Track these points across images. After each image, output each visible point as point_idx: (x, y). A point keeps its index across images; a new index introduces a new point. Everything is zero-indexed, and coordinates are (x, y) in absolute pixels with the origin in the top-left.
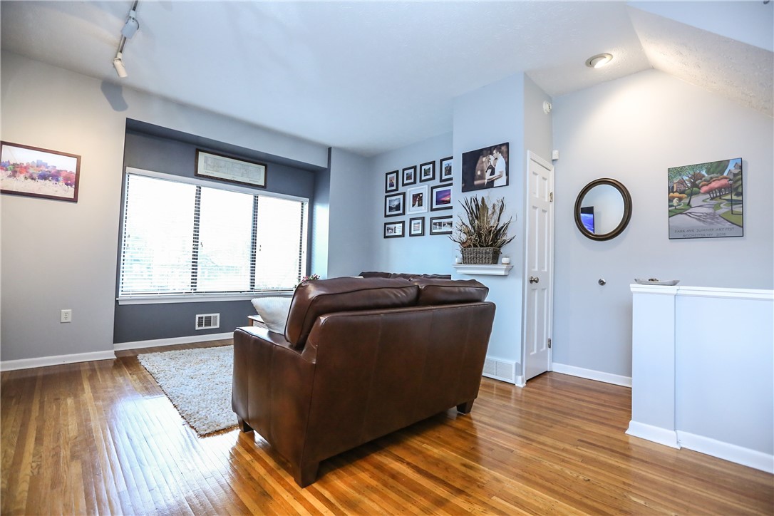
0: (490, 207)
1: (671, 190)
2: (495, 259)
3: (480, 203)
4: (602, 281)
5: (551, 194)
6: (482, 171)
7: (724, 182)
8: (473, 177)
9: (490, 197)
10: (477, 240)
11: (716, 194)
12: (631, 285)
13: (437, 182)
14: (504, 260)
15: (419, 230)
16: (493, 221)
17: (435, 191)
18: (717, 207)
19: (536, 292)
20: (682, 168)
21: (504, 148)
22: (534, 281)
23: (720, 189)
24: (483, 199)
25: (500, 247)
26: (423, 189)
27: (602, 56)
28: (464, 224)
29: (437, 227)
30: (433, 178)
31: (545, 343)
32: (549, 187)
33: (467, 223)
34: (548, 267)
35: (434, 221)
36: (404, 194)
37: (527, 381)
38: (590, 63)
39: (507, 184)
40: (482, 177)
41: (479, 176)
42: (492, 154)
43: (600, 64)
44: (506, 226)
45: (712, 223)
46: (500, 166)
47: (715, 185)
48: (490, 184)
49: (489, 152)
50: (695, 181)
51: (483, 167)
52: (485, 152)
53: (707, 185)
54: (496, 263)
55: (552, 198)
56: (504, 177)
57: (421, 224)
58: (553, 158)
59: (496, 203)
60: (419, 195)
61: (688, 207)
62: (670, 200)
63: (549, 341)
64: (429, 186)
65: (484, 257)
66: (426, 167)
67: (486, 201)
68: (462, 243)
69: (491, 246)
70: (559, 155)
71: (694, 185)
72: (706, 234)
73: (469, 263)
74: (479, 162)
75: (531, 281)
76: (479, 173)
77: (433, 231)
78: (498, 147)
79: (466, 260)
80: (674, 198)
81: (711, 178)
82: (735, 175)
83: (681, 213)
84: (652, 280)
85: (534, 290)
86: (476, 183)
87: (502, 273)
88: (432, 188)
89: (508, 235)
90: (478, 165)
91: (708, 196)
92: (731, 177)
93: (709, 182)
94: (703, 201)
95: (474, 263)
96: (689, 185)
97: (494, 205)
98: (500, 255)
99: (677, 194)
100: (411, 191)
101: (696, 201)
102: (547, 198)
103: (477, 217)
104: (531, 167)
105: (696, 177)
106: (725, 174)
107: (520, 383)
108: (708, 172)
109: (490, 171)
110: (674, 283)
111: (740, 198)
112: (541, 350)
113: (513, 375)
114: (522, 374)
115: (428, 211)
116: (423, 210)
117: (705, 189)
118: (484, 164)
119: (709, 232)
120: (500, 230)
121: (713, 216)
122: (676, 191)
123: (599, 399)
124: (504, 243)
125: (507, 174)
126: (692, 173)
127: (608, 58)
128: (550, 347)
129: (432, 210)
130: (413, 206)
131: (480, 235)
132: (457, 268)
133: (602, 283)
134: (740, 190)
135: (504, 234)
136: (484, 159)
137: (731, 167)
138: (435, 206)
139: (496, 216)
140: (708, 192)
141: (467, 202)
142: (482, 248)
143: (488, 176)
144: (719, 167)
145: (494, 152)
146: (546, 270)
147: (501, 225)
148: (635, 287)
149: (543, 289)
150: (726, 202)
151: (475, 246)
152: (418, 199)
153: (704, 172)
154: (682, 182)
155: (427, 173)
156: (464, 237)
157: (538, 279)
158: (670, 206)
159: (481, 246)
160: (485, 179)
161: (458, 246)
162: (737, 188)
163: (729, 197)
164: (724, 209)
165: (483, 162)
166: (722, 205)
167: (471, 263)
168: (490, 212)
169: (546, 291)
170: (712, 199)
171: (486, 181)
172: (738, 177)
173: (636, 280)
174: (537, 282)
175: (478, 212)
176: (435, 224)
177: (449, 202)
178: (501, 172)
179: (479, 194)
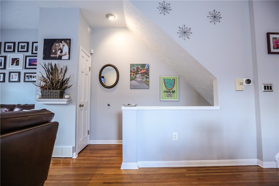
0: (59, 69)
1: (131, 72)
2: (61, 96)
3: (53, 67)
4: (109, 104)
5: (90, 68)
6: (56, 50)
7: (145, 71)
8: (50, 52)
9: (60, 64)
10: (51, 86)
11: (143, 74)
12: (122, 107)
13: (29, 53)
14: (66, 96)
15: (16, 79)
16: (60, 76)
17: (28, 58)
18: (143, 79)
19: (83, 110)
20: (134, 64)
21: (68, 41)
22: (82, 106)
23: (144, 73)
24: (55, 64)
25: (64, 89)
26: (20, 56)
27: (112, 15)
28: (43, 77)
29: (28, 78)
30: (27, 51)
31: (87, 133)
32: (89, 64)
33: (45, 76)
34: (88, 100)
35: (27, 75)
36: (5, 57)
37: (79, 153)
38: (107, 16)
39: (69, 59)
40: (55, 53)
41: (54, 52)
42: (62, 43)
43: (111, 18)
44: (68, 79)
45: (142, 84)
46: (66, 49)
47: (143, 71)
48: (60, 58)
49: (60, 41)
50: (137, 69)
51: (56, 48)
52: (57, 41)
53: (141, 71)
54: (62, 98)
55: (90, 69)
56: (68, 55)
57: (17, 76)
58: (91, 53)
59: (63, 67)
60: (17, 59)
61: (135, 78)
62: (131, 75)
63: (89, 131)
64: (24, 55)
65: (55, 95)
66: (23, 44)
67: (57, 66)
68: (42, 87)
69: (59, 89)
70: (94, 52)
71: (137, 71)
72: (140, 87)
73: (45, 98)
74: (54, 45)
75: (80, 106)
76: (54, 51)
77: (26, 80)
78: (65, 40)
79: (43, 96)
80: (132, 74)
81: (142, 69)
82: (147, 69)
83: (134, 80)
84: (129, 104)
85: (81, 110)
86: (52, 56)
87: (65, 103)
88: (26, 57)
89: (68, 84)
90: (53, 47)
91: (141, 75)
92: (146, 69)
93: (141, 70)
94: (140, 76)
95: (49, 98)
96: (136, 70)
97: (62, 68)
98: (64, 94)
99: (132, 73)
100: (10, 56)
101: (138, 76)
102: (88, 69)
103: (52, 74)
104: (82, 53)
105: (138, 68)
106: (145, 68)
107: (75, 156)
108: (141, 67)
109: (60, 51)
110: (136, 106)
111: (148, 76)
112: (85, 136)
113: (71, 153)
114: (76, 151)
115: (23, 69)
116: (20, 68)
117: (140, 72)
118: (57, 47)
119: (141, 87)
120: (65, 81)
121: (142, 82)
122: (132, 72)
123: (109, 154)
124: (66, 88)
125: (69, 54)
126: (137, 67)
127: (114, 17)
128: (89, 134)
129: (26, 68)
130: (12, 64)
131: (52, 83)
132: (38, 101)
133: (109, 105)
134: (148, 74)
135: (67, 83)
136: (57, 44)
137: (146, 66)
138: (27, 66)
139: (62, 74)
140: (141, 74)
141: (45, 65)
142: (53, 90)
143: (59, 53)
144: (143, 66)
145: (63, 42)
146: (87, 101)
147: (65, 78)
148: (123, 108)
149: (86, 109)
150: (145, 77)
151: (49, 89)
152: (15, 61)
153: (140, 67)
154: (134, 69)
155: (22, 47)
156: (43, 84)
157: (83, 105)
158: (131, 77)
159: (53, 89)
160: (57, 55)
161: (39, 89)
162: (148, 73)
163: (146, 76)
164: (145, 80)
165: (56, 46)
166: (144, 78)
167: (47, 98)
168: (59, 72)
169: (87, 109)
170: (142, 76)
171: (58, 56)
172: (148, 70)
173: (123, 105)
174: (83, 106)
175: (52, 71)
176: (27, 76)
177: (36, 65)
178: (66, 53)
179: (54, 62)
